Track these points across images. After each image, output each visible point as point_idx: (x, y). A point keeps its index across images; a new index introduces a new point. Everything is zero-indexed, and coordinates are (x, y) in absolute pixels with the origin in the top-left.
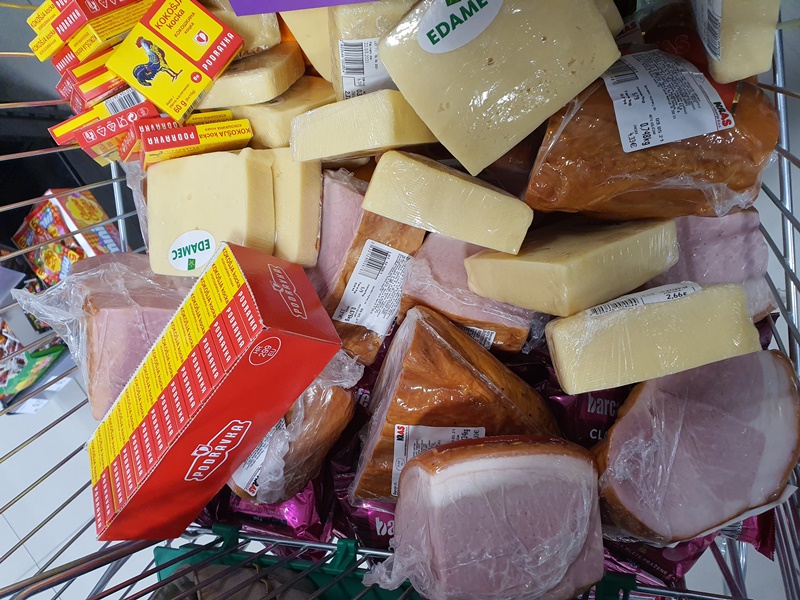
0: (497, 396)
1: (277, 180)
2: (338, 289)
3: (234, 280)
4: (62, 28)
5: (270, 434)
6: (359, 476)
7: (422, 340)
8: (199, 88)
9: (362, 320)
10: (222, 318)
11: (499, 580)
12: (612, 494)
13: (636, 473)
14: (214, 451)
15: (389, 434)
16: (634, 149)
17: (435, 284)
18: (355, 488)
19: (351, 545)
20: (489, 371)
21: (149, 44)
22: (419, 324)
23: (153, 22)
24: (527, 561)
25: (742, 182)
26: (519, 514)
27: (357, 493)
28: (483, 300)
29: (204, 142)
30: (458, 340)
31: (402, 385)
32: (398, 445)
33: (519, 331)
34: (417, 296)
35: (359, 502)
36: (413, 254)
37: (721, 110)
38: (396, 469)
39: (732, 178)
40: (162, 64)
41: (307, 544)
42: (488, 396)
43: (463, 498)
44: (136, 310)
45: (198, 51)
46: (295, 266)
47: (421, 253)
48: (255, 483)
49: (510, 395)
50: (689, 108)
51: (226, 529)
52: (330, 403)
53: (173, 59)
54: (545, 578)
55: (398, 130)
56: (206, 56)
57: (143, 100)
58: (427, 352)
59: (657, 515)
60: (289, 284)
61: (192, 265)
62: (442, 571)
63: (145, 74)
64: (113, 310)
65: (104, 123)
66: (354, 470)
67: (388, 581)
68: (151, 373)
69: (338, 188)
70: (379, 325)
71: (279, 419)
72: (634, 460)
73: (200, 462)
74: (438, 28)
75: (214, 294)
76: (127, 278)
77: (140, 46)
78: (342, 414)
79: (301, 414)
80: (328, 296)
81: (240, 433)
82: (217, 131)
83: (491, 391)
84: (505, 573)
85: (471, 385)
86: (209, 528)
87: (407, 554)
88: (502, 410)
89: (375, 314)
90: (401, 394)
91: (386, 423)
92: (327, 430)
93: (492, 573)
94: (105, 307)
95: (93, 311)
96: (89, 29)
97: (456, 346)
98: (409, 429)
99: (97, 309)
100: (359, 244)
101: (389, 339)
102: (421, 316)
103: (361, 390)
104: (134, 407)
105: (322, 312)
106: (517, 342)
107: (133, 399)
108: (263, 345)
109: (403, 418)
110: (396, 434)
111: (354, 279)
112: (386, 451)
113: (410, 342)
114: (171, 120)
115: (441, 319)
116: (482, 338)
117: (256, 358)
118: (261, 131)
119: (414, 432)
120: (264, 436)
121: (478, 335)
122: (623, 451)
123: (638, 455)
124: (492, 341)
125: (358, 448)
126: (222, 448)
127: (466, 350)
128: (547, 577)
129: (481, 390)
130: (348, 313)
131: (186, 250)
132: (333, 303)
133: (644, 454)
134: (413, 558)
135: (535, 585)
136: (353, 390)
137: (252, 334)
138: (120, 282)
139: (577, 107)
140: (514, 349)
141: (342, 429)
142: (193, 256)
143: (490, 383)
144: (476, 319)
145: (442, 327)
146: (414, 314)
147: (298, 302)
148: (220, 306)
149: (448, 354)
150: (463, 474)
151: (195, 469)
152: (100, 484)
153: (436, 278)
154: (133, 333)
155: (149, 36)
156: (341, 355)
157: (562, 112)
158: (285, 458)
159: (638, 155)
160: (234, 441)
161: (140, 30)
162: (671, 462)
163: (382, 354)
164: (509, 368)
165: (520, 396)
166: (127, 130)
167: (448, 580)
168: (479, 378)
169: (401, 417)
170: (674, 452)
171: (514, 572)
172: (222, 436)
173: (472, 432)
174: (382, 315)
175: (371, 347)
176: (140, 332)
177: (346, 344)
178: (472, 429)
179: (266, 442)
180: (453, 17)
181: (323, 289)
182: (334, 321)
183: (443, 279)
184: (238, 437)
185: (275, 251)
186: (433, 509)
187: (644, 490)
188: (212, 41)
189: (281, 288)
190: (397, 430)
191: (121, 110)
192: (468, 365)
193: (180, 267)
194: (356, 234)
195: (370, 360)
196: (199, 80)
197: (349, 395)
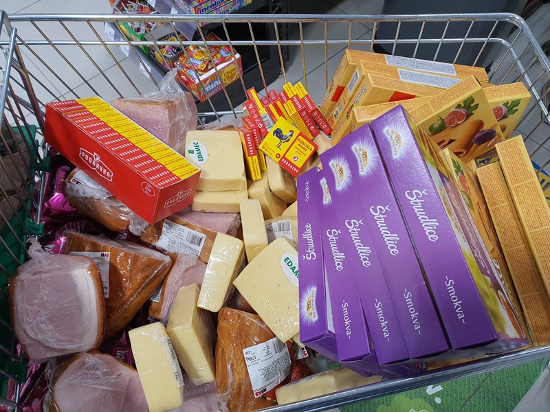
0: (125, 303)
1: (233, 192)
2: (181, 221)
3: (183, 174)
4: (295, 98)
5: (104, 189)
6: (81, 235)
7: (153, 263)
8: (274, 157)
9: (165, 234)
10: (164, 169)
11: (32, 305)
12: (77, 358)
13: (89, 369)
14: (96, 163)
15: (104, 249)
16: (245, 354)
17: (183, 270)
18: (74, 233)
19: (40, 232)
20: (138, 298)
21: (291, 135)
22: (163, 261)
23: (300, 137)
24: (42, 318)
25: (231, 407)
26: (67, 313)
27: (71, 235)
28: (175, 294)
29: (249, 159)
30: (154, 282)
31: (131, 255)
32: (99, 254)
33: (159, 313)
34: (177, 261)
35: (65, 235)
36: (199, 258)
37: (262, 392)
38: (85, 253)
39: (233, 402)
40: (283, 141)
41: (40, 208)
42: (125, 299)
43: (76, 285)
44: (168, 125)
45: (289, 156)
46: (192, 201)
47: (199, 262)
48: (78, 182)
49: (125, 310)
50: (263, 377)
51: (47, 164)
52: (120, 219)
53: (285, 146)
54: (32, 328)
55: (252, 247)
56: (288, 160)
57: (268, 130)
58: (148, 266)
59: (66, 381)
60: (182, 198)
61: (190, 152)
62: (38, 276)
63: (278, 133)
64: (167, 115)
65: (257, 112)
66: (82, 232)
67: (33, 251)
68: (136, 132)
69: (229, 220)
70: (162, 243)
71: (112, 193)
72: (95, 367)
73: (90, 156)
74: (290, 261)
75: (176, 164)
76: (184, 120)
77: (290, 131)
78: (114, 225)
79: (115, 205)
80: (177, 216)
81: (106, 176)
82: (255, 165)
83: (128, 300)
84: (36, 308)
85: (131, 289)
86: (48, 155)
87: (46, 260)
88: (118, 306)
89: (168, 240)
90: (126, 255)
91: (110, 247)
92: (105, 217)
93: (35, 301)
94: (169, 111)
95: (167, 106)
96: (295, 111)
97: (151, 281)
98: (108, 259)
99: (168, 108)
100: (204, 231)
101: (154, 248)
102: (166, 262)
103: (126, 234)
104: (118, 123)
105: (169, 214)
106: (154, 313)
107: (122, 122)
108: (151, 189)
109: (114, 256)
110: (105, 253)
111: (187, 229)
112: (95, 248)
113: (153, 257)
114: (260, 143)
115: (165, 273)
116: (155, 296)
117: (144, 185)
118: (257, 184)
119: (106, 262)
120: (103, 186)
121: (157, 293)
122: (100, 361)
123: (97, 369)
124: (154, 300)
125: (95, 234)
126: (98, 167)
127: (148, 287)
128: (33, 329)
129: (128, 294)
130: (168, 227)
131: (198, 149)
132: (173, 219)
133: (98, 372)
134: (44, 262)
135: (29, 323)
136: (128, 231)
137: (156, 184)
138: (182, 117)
139: (263, 326)
140: (150, 312)
141: (107, 226)
142: (196, 152)
143: (132, 299)
144: (166, 291)
145: (161, 274)
146: (167, 259)
147: (173, 203)
148: (169, 168)
149: (147, 277)
150: (87, 285)
151: (86, 153)
152: (77, 104)
153: (187, 270)
154: (157, 123)
155: (295, 136)
156: (146, 224)
157: (261, 320)
158: (92, 197)
159: (242, 356)
160: (102, 173)
161: (297, 132)
162: (94, 386)
163: (146, 245)
164: (140, 310)
165: (125, 315)
166: (255, 123)
167: (33, 280)
168: (135, 293)
169: (114, 255)
170: (100, 387)
171: (37, 312)
172: (104, 167)
173: (107, 291)
174: (167, 244)
175: (150, 239)
176: (157, 126)
177: (152, 226)
178: (108, 291)
179: (100, 187)
180: (295, 267)
181: (181, 214)
182: (164, 220)
183: (186, 274)
184: (103, 175)
185: (199, 191)
186: (70, 270)
187: (79, 374)
188: (294, 162)
189: (180, 195)
190: (107, 253)
191: (264, 120)
192: (141, 287)
193: (189, 146)
194: (208, 229)
195: (142, 239)
196: (277, 157)
197: (125, 228)
